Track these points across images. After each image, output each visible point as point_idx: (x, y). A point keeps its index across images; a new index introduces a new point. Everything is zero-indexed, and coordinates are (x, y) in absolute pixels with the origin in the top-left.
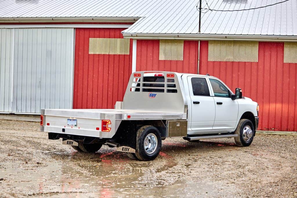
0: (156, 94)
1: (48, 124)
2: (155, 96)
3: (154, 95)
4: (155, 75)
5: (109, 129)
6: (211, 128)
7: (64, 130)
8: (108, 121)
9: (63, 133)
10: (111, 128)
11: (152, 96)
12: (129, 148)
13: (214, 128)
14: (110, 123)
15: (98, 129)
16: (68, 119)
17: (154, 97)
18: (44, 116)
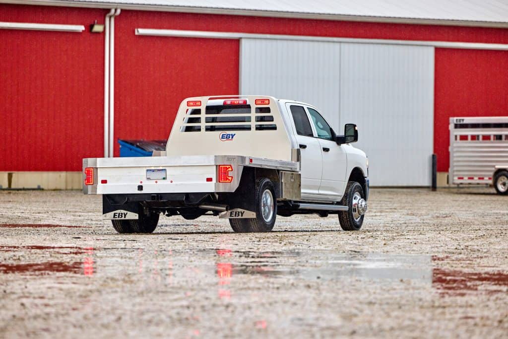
0: (234, 135)
1: (104, 182)
2: (232, 138)
3: (231, 136)
4: (225, 103)
5: (230, 178)
6: (316, 192)
7: (140, 188)
8: (228, 167)
9: (139, 192)
10: (232, 177)
11: (226, 138)
12: (244, 212)
13: (321, 192)
14: (230, 169)
15: (209, 180)
16: (147, 170)
17: (230, 140)
18: (95, 169)
